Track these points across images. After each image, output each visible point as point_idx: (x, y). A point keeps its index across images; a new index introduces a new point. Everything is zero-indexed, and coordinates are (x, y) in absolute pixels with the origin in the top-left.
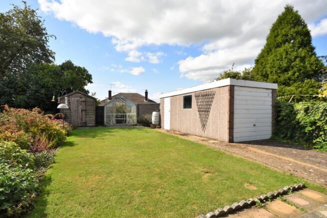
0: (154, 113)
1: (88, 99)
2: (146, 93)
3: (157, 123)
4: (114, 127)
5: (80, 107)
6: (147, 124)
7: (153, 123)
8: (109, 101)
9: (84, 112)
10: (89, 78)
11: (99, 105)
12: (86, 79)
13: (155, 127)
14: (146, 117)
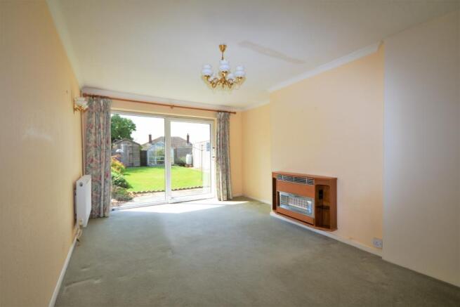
0: (188, 156)
1: (135, 145)
2: (188, 137)
3: (190, 163)
4: (155, 166)
5: (128, 151)
6: (183, 164)
7: (187, 163)
8: (149, 145)
9: (131, 156)
10: (133, 127)
11: (142, 150)
12: (131, 128)
13: (188, 166)
14: (182, 159)
